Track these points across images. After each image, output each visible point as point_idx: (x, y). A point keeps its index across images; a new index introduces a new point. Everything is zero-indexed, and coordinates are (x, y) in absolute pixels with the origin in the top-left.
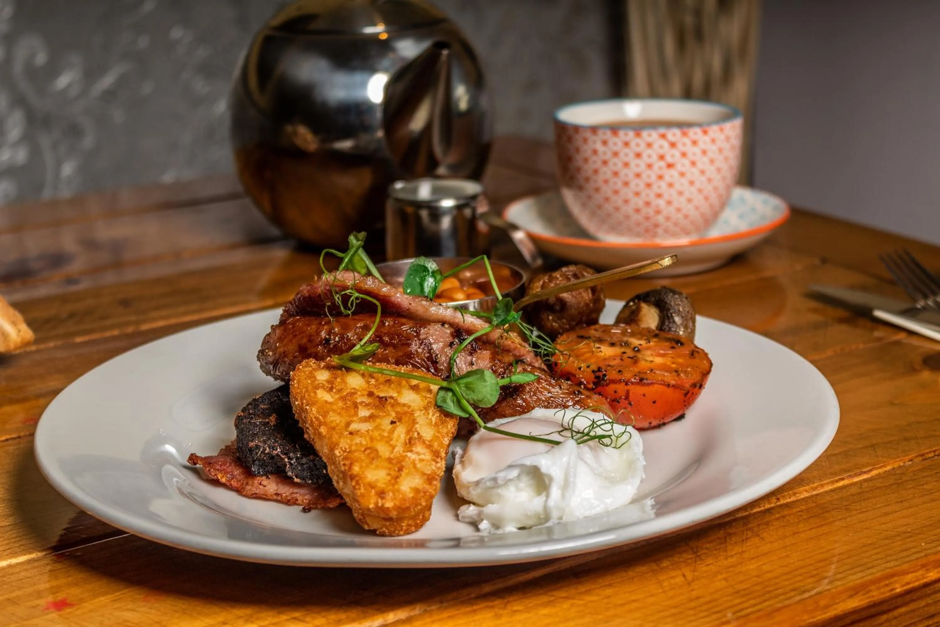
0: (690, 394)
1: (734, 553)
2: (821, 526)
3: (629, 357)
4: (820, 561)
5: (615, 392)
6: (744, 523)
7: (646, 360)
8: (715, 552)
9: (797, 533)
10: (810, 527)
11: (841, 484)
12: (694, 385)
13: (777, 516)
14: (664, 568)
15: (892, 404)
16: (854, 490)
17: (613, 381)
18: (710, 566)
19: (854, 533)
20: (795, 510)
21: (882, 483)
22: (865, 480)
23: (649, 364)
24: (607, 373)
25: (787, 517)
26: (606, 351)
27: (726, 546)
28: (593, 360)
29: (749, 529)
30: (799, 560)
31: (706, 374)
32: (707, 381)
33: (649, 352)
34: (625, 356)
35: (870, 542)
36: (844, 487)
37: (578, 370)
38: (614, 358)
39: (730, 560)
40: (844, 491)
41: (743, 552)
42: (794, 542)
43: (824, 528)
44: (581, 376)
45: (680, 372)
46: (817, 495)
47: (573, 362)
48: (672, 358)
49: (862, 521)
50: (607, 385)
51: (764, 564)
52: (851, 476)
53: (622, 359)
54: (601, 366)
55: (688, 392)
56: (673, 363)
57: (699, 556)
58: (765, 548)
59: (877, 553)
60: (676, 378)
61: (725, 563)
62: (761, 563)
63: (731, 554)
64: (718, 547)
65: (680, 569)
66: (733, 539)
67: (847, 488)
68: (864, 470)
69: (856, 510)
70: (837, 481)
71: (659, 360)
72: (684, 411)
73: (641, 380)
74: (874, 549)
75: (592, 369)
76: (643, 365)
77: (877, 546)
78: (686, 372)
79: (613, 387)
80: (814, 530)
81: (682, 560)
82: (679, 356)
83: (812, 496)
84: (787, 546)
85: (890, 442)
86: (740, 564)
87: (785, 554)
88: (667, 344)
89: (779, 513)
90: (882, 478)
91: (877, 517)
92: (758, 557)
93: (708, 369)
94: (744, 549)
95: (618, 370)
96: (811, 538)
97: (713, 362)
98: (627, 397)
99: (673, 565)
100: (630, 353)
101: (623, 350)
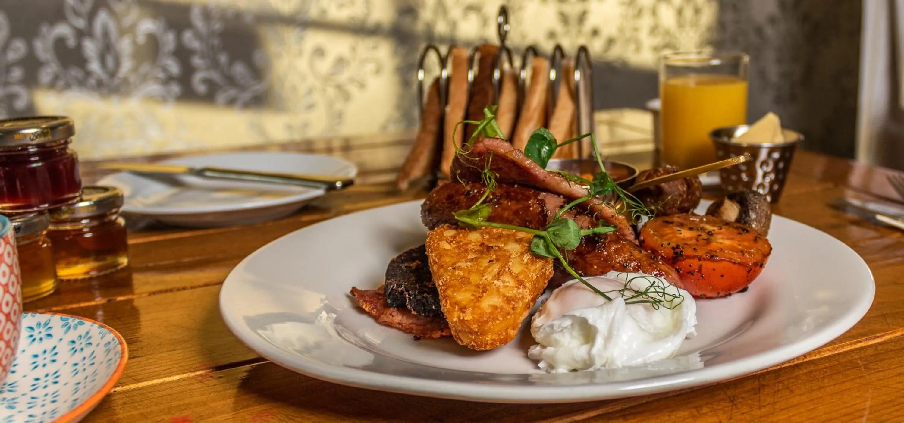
0: (752, 271)
1: (766, 403)
2: (844, 382)
3: (703, 239)
4: (845, 415)
5: (690, 266)
6: (776, 376)
7: (717, 243)
8: (749, 402)
9: (823, 387)
10: (834, 383)
11: (859, 345)
12: (755, 264)
13: (805, 371)
14: (703, 414)
15: (896, 283)
16: (870, 352)
17: (689, 257)
18: (745, 415)
19: (874, 390)
20: (820, 367)
21: (894, 346)
22: (880, 344)
23: (719, 245)
24: (684, 250)
25: (814, 373)
26: (685, 234)
27: (760, 397)
28: (674, 240)
29: (780, 382)
30: (825, 414)
31: (766, 255)
32: (767, 261)
33: (720, 236)
34: (700, 238)
35: (889, 399)
36: (862, 349)
37: (661, 247)
38: (691, 239)
39: (763, 410)
40: (863, 352)
41: (774, 403)
42: (820, 396)
43: (846, 384)
44: (662, 251)
45: (745, 252)
46: (839, 354)
47: (657, 240)
48: (739, 241)
49: (880, 380)
50: (684, 260)
51: (793, 415)
52: (867, 340)
53: (697, 240)
54: (679, 244)
55: (751, 270)
56: (740, 245)
57: (735, 405)
58: (795, 400)
59: (898, 410)
60: (741, 257)
61: (758, 413)
62: (791, 414)
63: (764, 404)
64: (752, 397)
65: (718, 416)
66: (766, 390)
67: (865, 350)
68: (878, 335)
69: (874, 369)
70: (855, 343)
71: (728, 242)
72: (747, 285)
73: (712, 257)
74: (894, 406)
75: (671, 246)
76: (714, 245)
77: (896, 404)
78: (750, 253)
79: (689, 261)
80: (837, 386)
81: (720, 407)
82: (744, 240)
83: (835, 355)
84: (814, 399)
85: (898, 313)
86: (771, 414)
87: (812, 407)
88: (735, 231)
89: (806, 369)
90: (895, 342)
91: (892, 377)
92: (788, 408)
93: (768, 252)
94: (776, 400)
95: (693, 248)
96: (836, 393)
97: (772, 247)
98: (700, 271)
99: (711, 412)
100: (704, 236)
101: (699, 233)
